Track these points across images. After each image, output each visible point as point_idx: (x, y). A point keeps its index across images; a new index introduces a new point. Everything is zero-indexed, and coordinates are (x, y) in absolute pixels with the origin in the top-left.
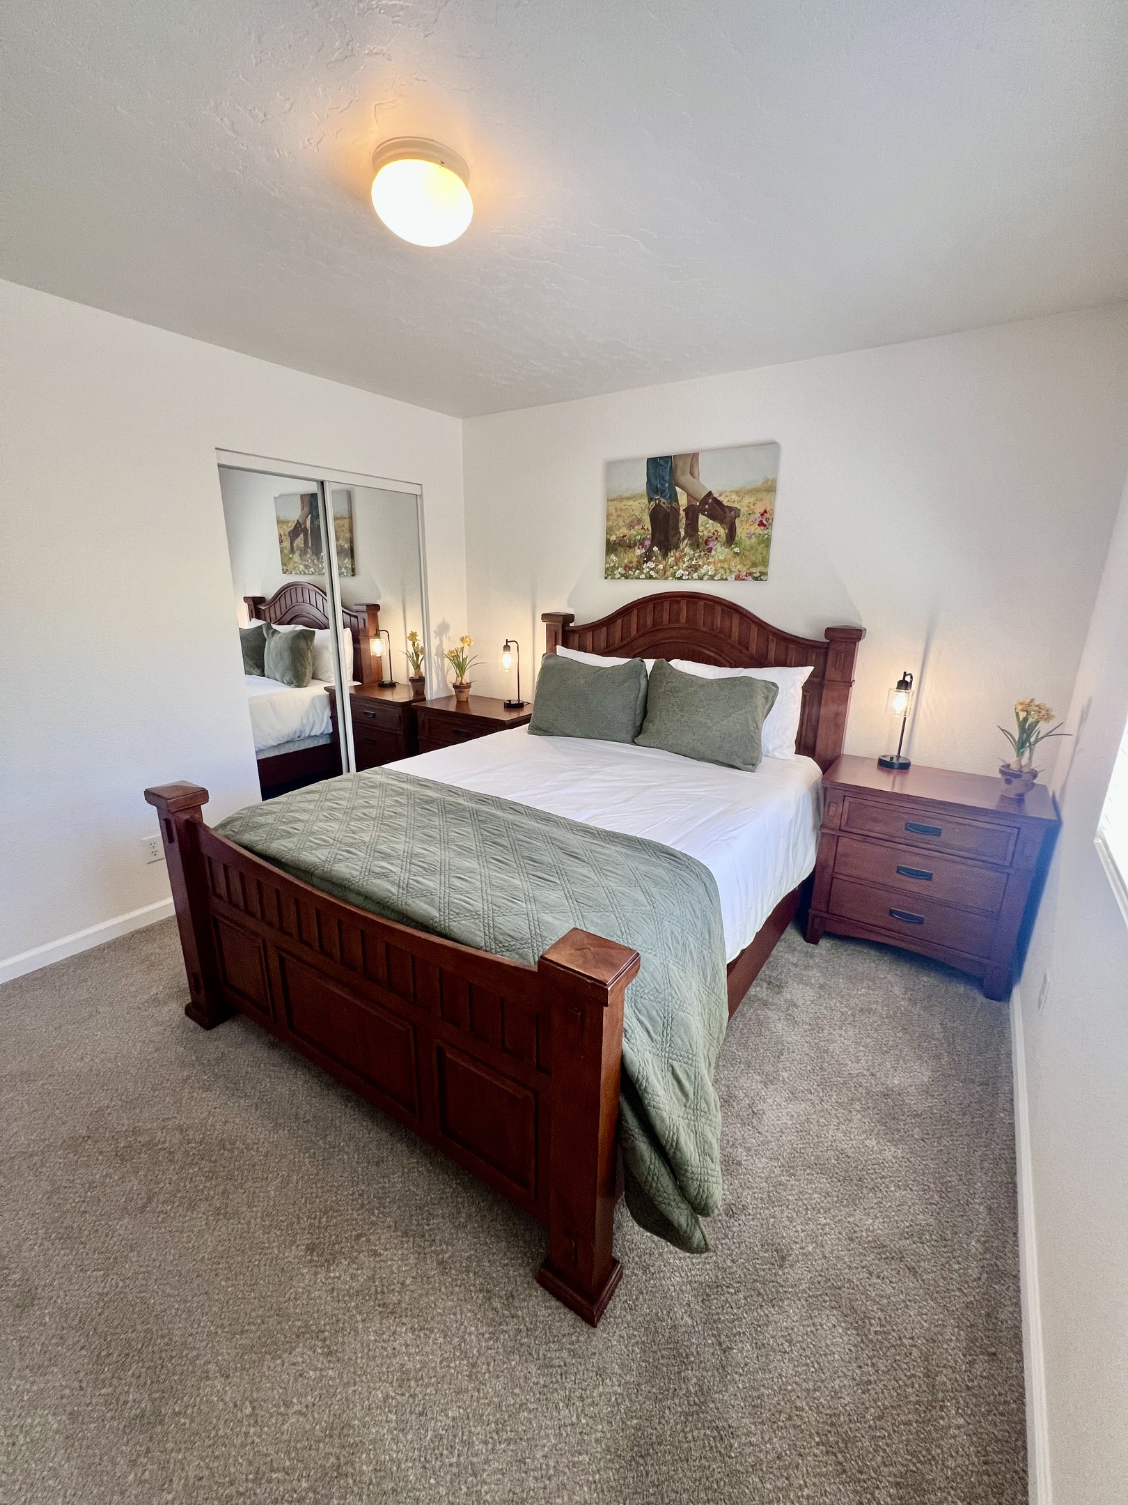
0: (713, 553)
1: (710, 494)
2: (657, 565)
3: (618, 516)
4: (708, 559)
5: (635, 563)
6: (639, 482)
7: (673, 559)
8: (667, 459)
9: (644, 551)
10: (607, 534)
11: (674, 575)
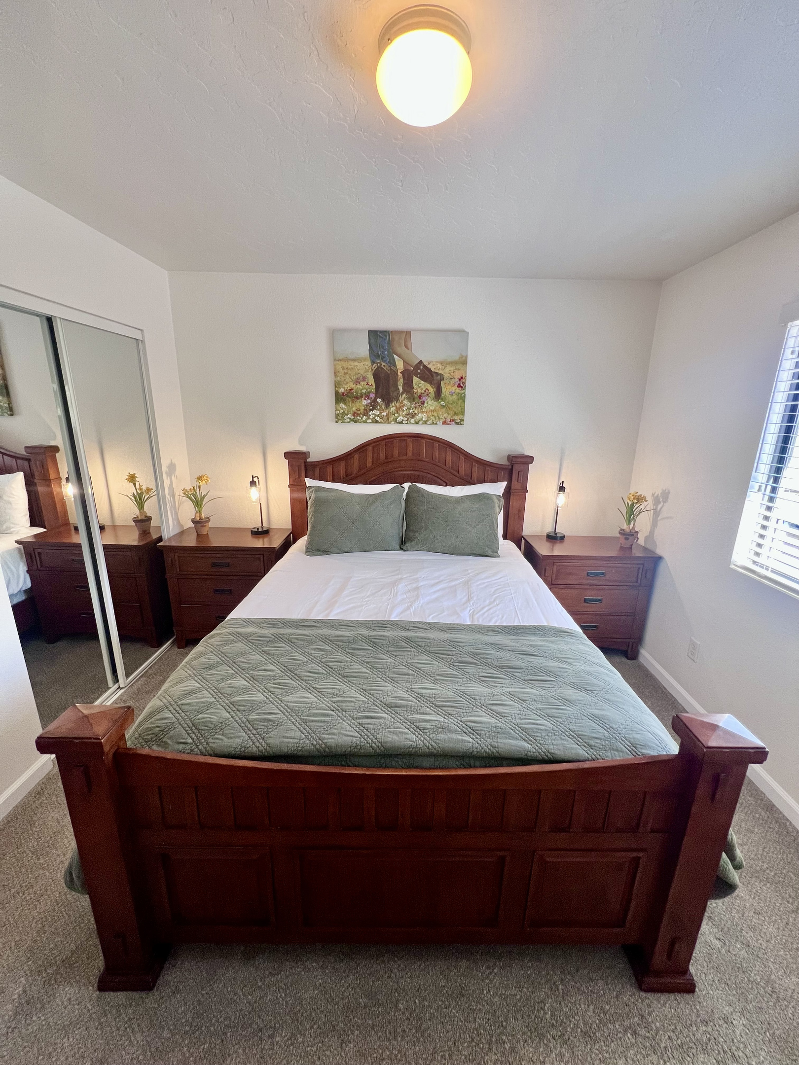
0: (426, 405)
1: (421, 362)
2: (381, 413)
3: (345, 373)
4: (422, 409)
5: (362, 411)
7: (394, 408)
8: (385, 332)
9: (369, 401)
10: (336, 387)
11: (395, 420)
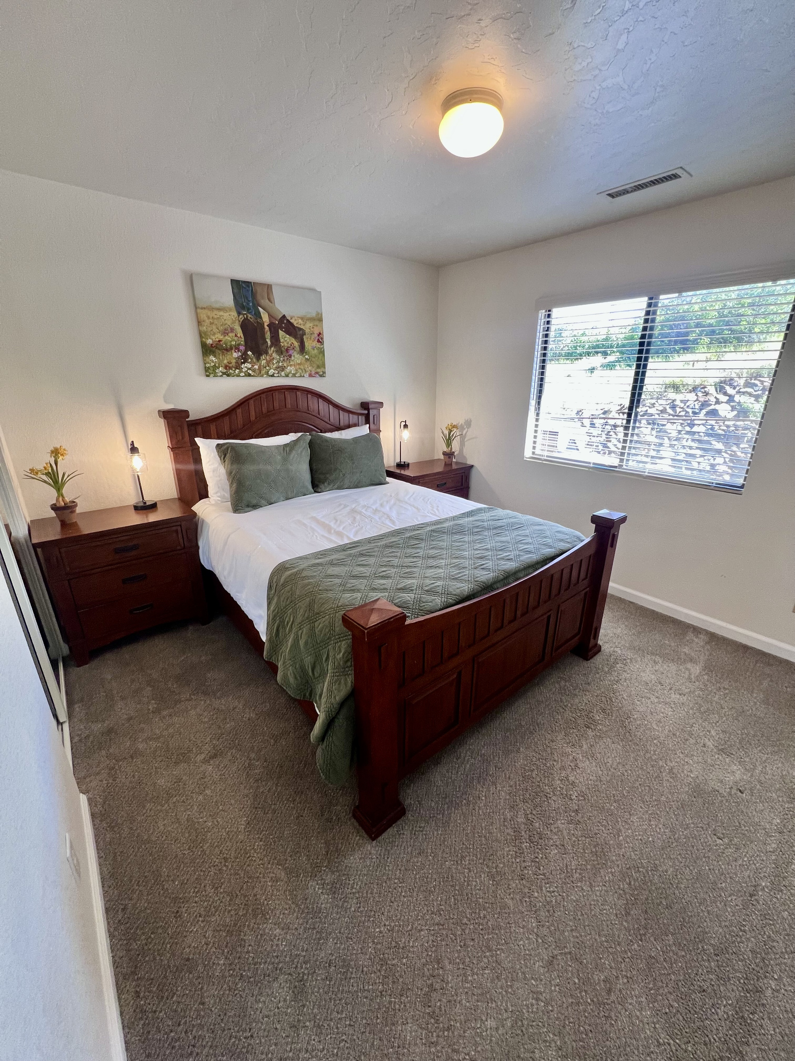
0: (293, 358)
1: (284, 316)
2: (253, 366)
3: (211, 323)
4: (290, 362)
5: (233, 364)
6: (227, 298)
7: (265, 361)
8: (248, 283)
9: (240, 354)
10: (201, 337)
11: (267, 373)
